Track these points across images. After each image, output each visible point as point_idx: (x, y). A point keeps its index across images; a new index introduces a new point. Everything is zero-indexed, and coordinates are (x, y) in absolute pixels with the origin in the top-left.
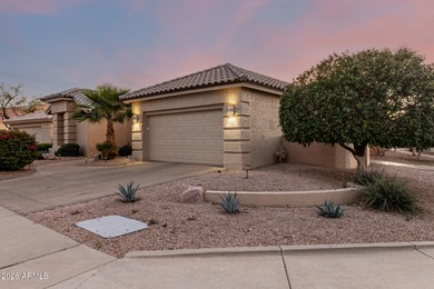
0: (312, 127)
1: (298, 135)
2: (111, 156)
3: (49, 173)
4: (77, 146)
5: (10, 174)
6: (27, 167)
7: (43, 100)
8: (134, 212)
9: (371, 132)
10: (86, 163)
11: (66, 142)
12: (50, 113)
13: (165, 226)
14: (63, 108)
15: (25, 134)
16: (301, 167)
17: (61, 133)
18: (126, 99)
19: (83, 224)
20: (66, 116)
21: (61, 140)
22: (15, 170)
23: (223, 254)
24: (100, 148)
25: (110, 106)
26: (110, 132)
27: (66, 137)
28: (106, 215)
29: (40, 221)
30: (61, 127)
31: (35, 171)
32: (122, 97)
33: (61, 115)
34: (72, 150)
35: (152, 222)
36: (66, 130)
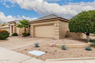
0: (79, 29)
1: (74, 30)
2: (26, 36)
3: (12, 40)
4: (17, 34)
5: (3, 40)
6: (6, 39)
7: (8, 23)
8: (40, 49)
9: (94, 30)
10: (20, 38)
11: (14, 33)
12: (9, 26)
13: (50, 53)
14: (13, 24)
15: (6, 31)
16: (73, 38)
17: (12, 31)
18: (29, 22)
19: (29, 52)
20: (14, 27)
21: (12, 32)
22: (4, 39)
23: (69, 60)
24: (23, 34)
25: (25, 24)
26: (25, 30)
27: (14, 31)
28: (33, 50)
29: (18, 52)
30: (12, 29)
31: (8, 40)
32: (28, 22)
33: (12, 26)
34: (15, 35)
35: (46, 52)
36: (14, 30)
